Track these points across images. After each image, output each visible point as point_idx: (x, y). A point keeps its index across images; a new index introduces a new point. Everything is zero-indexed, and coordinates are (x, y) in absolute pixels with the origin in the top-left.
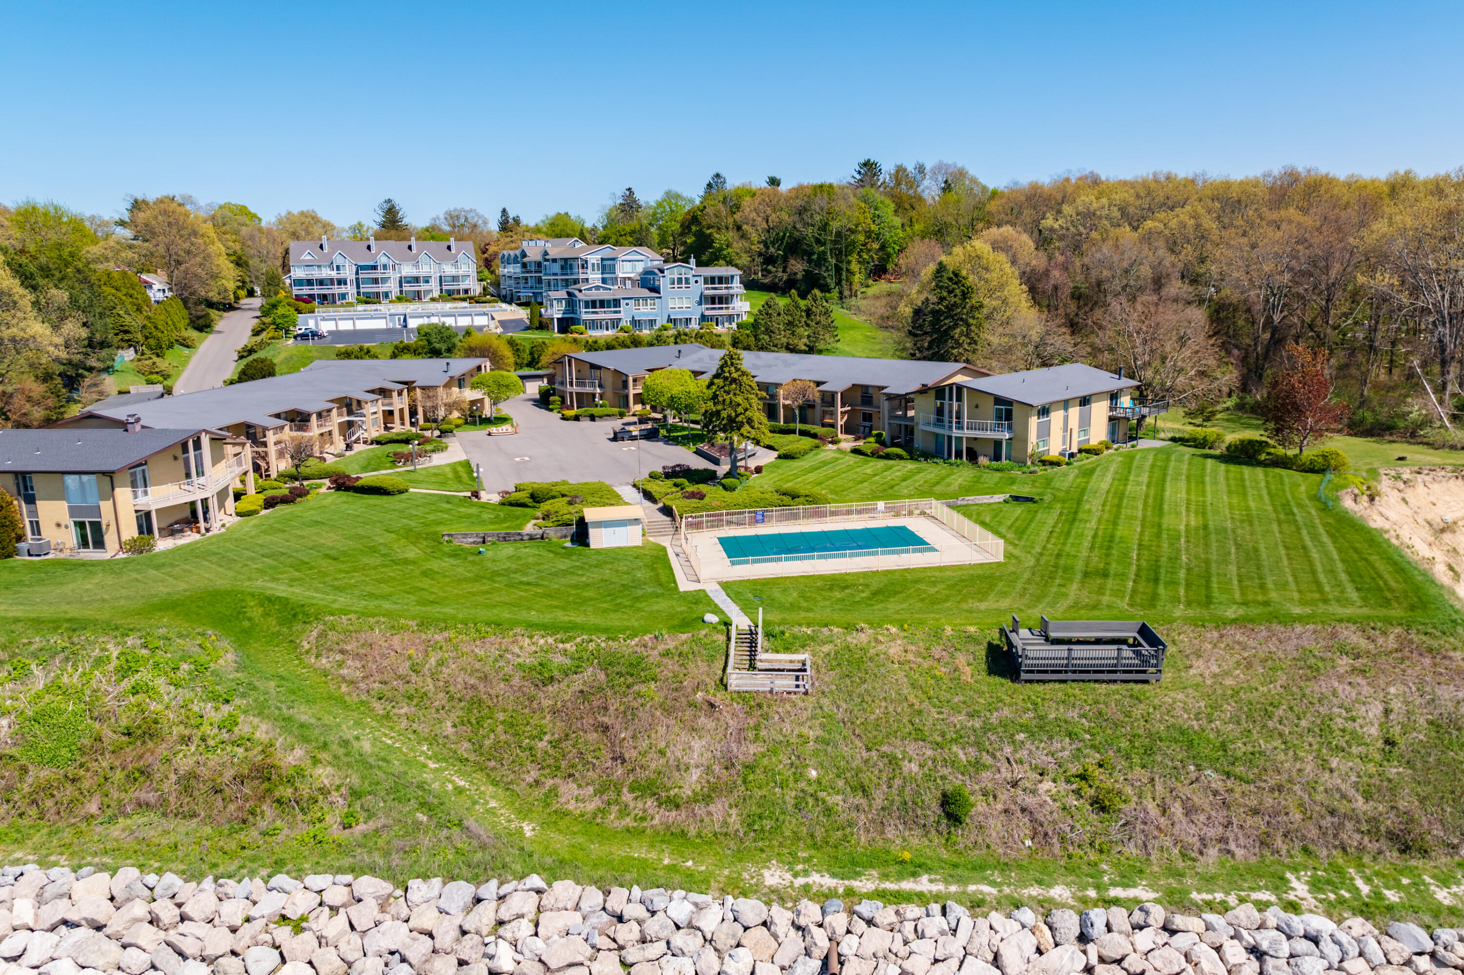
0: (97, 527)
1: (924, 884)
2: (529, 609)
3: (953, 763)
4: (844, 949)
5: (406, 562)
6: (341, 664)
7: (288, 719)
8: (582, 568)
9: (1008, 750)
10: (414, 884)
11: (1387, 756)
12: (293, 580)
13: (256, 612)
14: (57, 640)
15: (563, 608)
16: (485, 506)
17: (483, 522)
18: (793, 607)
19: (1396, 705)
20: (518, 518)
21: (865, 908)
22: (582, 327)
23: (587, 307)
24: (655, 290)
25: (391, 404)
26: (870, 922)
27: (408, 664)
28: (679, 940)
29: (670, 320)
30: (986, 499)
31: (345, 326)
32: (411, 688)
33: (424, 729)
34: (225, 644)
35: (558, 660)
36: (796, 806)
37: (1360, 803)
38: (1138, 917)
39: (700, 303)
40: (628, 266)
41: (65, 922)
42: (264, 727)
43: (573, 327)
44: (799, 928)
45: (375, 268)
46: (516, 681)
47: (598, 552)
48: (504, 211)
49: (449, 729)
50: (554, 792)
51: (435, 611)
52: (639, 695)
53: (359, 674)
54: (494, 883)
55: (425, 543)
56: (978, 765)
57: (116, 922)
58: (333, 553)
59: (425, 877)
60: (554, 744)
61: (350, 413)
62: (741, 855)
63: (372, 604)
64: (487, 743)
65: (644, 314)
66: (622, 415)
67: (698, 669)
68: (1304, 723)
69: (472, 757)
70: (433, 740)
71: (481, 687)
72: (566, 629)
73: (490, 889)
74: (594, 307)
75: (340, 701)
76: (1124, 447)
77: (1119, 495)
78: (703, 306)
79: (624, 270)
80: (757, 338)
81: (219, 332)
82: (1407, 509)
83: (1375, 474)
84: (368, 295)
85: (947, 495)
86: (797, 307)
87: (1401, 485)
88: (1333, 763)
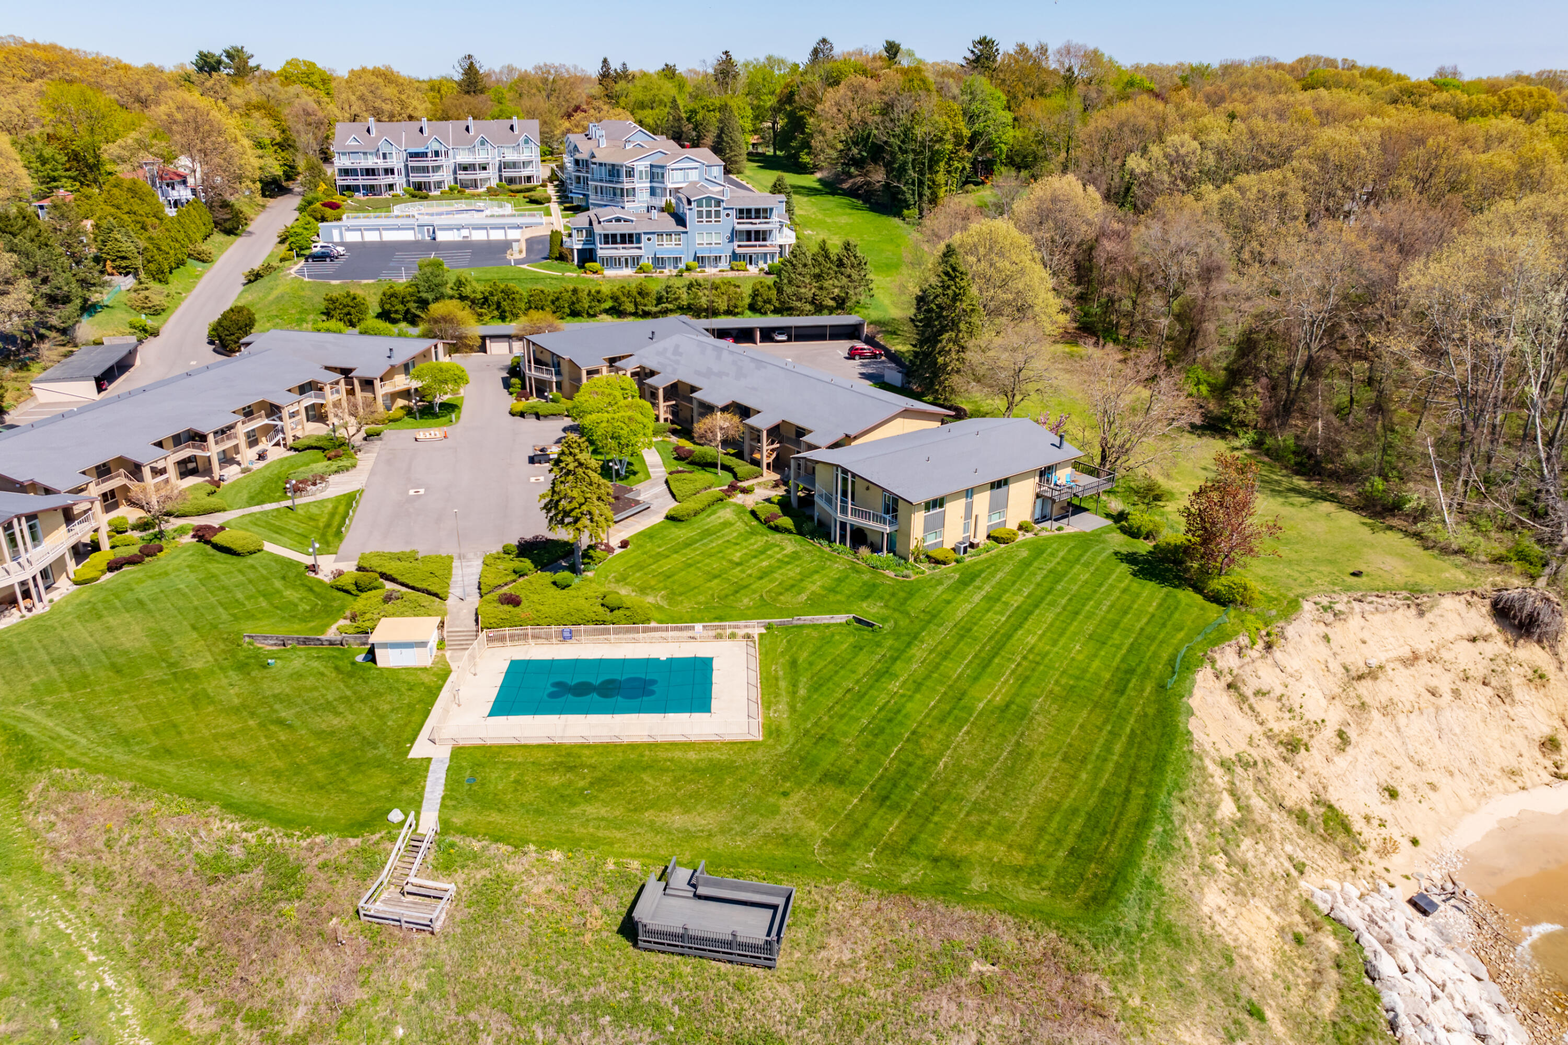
2: (244, 776)
5: (187, 676)
6: (52, 827)
8: (348, 702)
12: (56, 707)
15: (278, 777)
16: (312, 587)
17: (296, 616)
18: (494, 801)
20: (331, 612)
22: (596, 265)
23: (607, 243)
24: (681, 220)
25: (323, 397)
27: (104, 838)
30: (825, 619)
32: (100, 865)
33: (99, 914)
35: (235, 854)
39: (731, 241)
40: (678, 175)
43: (588, 265)
45: (425, 155)
46: (189, 873)
47: (380, 674)
48: (605, 61)
49: (119, 917)
50: (182, 1007)
51: (157, 768)
52: (280, 913)
53: (64, 841)
55: (222, 646)
58: (121, 660)
60: (200, 952)
61: (268, 415)
63: (104, 754)
64: (148, 938)
65: (668, 250)
67: (345, 890)
69: (130, 952)
70: (104, 926)
71: (158, 875)
72: (259, 812)
74: (614, 242)
76: (1049, 529)
77: (964, 631)
78: (736, 243)
79: (674, 180)
80: (780, 291)
81: (250, 233)
82: (1323, 651)
83: (1291, 608)
84: (419, 186)
85: (781, 612)
86: (827, 256)
87: (1329, 617)
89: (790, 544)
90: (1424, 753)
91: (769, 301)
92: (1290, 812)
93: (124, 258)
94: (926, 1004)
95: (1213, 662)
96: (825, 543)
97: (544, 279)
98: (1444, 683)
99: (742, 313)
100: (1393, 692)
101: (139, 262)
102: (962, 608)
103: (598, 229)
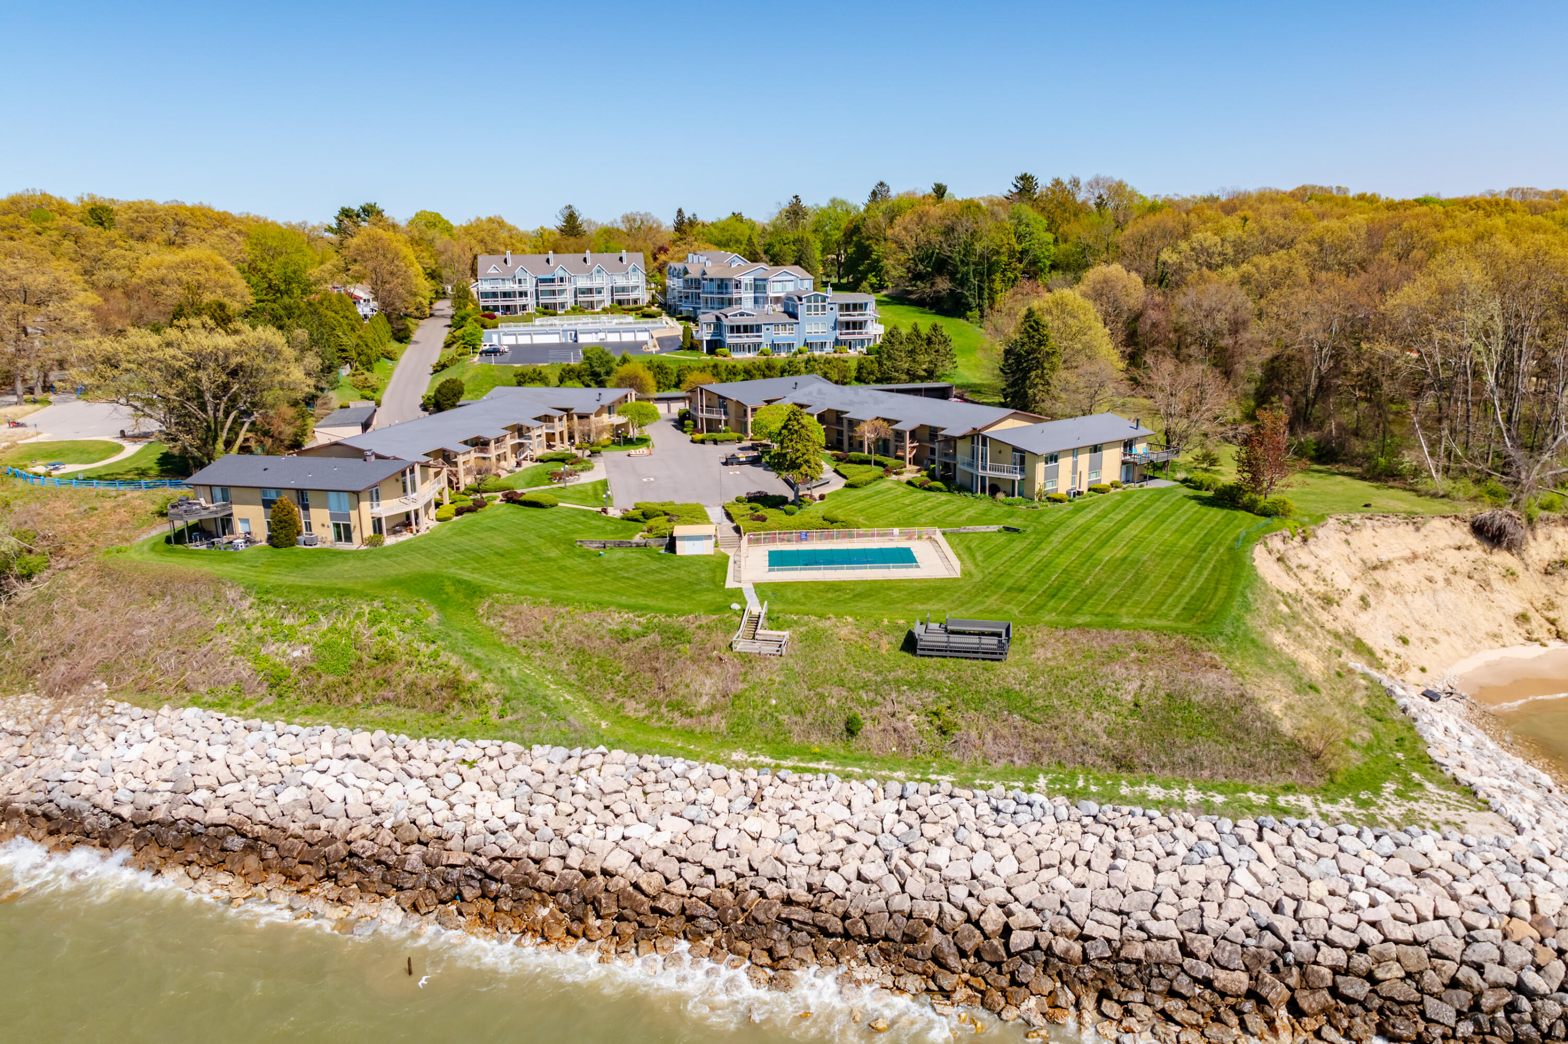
0: (347, 528)
1: (823, 765)
2: (623, 595)
3: (859, 700)
4: (765, 793)
5: (549, 559)
6: (502, 624)
7: (469, 655)
8: (666, 569)
9: (894, 695)
10: (535, 747)
11: (1132, 713)
12: (474, 569)
13: (450, 589)
14: (333, 601)
15: (645, 596)
16: (609, 520)
17: (605, 532)
18: (795, 602)
19: (1149, 683)
20: (630, 530)
21: (782, 773)
22: (726, 350)
23: (732, 331)
24: (793, 315)
25: (553, 427)
26: (784, 781)
27: (542, 626)
28: (675, 782)
29: (806, 344)
30: (983, 528)
31: (524, 340)
32: (543, 640)
33: (549, 666)
34: (432, 608)
35: (635, 628)
36: (760, 720)
37: (1104, 739)
38: (935, 788)
39: (834, 328)
40: (778, 286)
41: (348, 756)
42: (455, 658)
43: (718, 350)
44: (743, 781)
45: (553, 280)
46: (607, 639)
47: (681, 557)
48: (680, 211)
49: (564, 666)
50: (622, 706)
51: (562, 593)
52: (678, 651)
53: (513, 631)
54: (579, 749)
55: (564, 546)
56: (873, 703)
57: (375, 757)
58: (501, 551)
59: (542, 744)
60: (626, 678)
61: (521, 436)
62: (723, 744)
63: (523, 587)
64: (586, 675)
65: (783, 338)
66: (740, 440)
67: (718, 637)
68: (1086, 690)
69: (577, 683)
70: (554, 672)
71: (586, 642)
72: (642, 609)
73: (577, 751)
74: (738, 331)
75: (501, 646)
76: (1133, 487)
77: (1085, 529)
78: (838, 332)
79: (775, 290)
80: (880, 364)
81: (416, 342)
82: (1345, 549)
83: (1320, 519)
84: (546, 307)
85: (950, 525)
86: (918, 335)
87: (1348, 528)
88: (1096, 715)
89: (944, 497)
90: (1427, 619)
91: (872, 373)
92: (1329, 632)
93: (344, 351)
94: (1106, 670)
95: (1266, 544)
96: (969, 494)
97: (684, 361)
98: (1439, 575)
99: (849, 383)
100: (1400, 578)
101: (354, 354)
102: (1080, 520)
103: (725, 322)
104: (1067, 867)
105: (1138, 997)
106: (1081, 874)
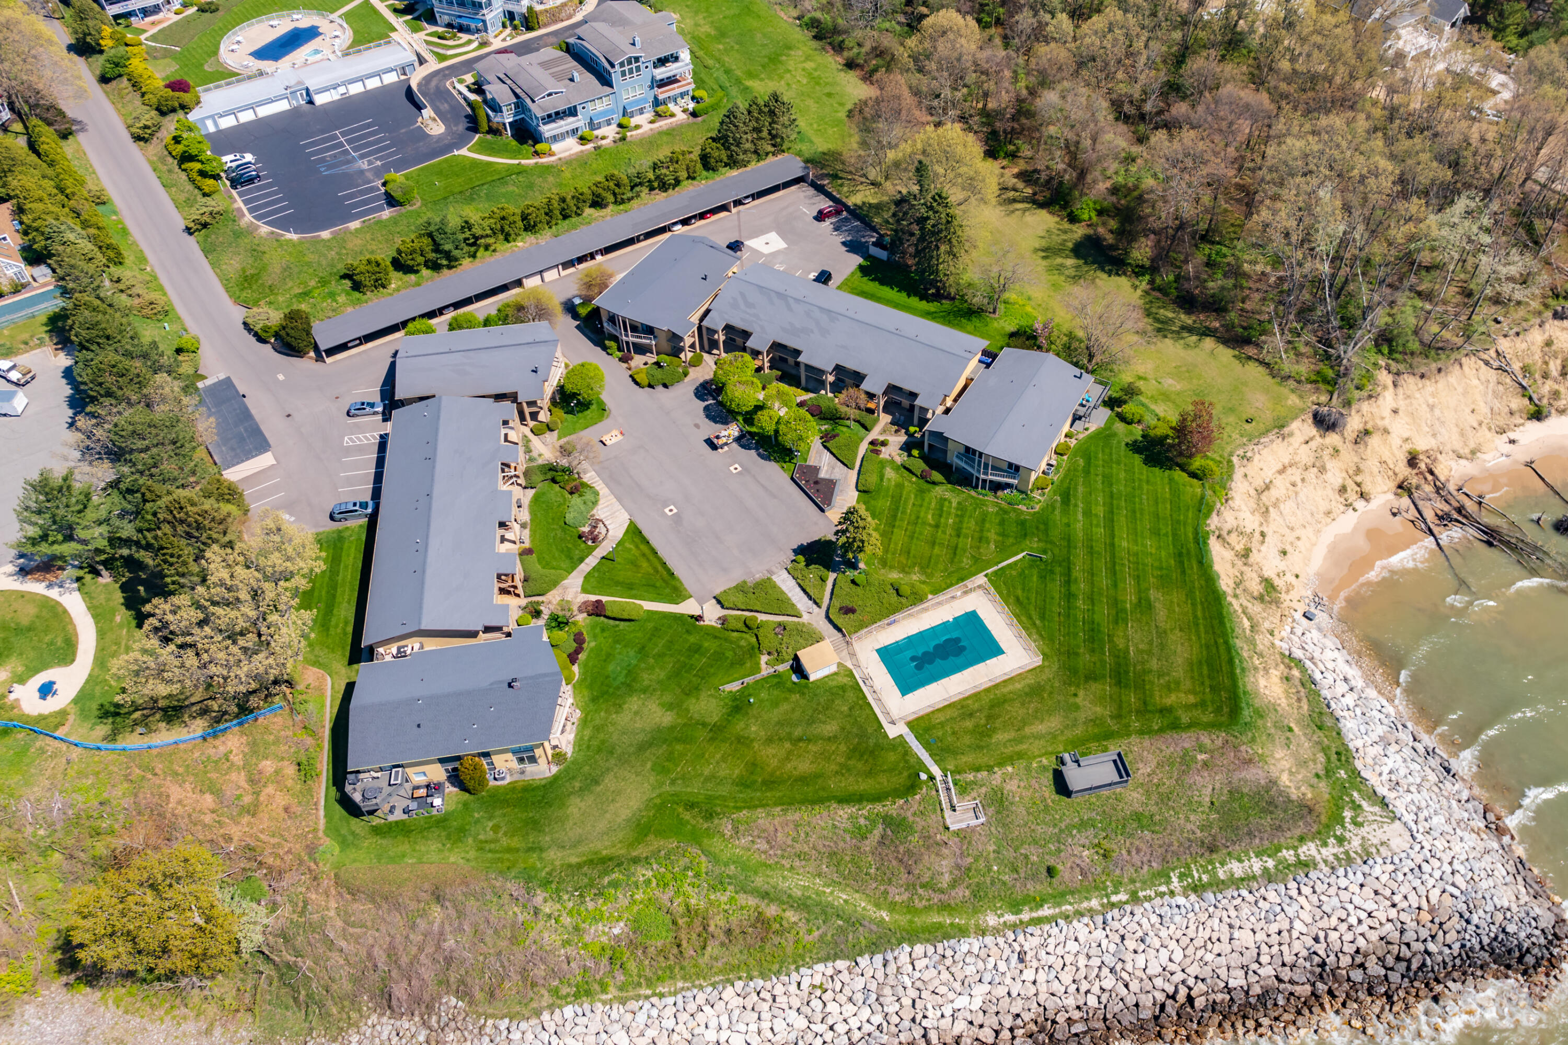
0: (532, 757)
3: (1050, 852)
6: (754, 842)
9: (1070, 839)
10: (858, 959)
11: (1211, 810)
16: (713, 633)
17: (729, 663)
18: (956, 750)
19: (1218, 786)
20: (750, 653)
21: (1029, 930)
24: (602, 78)
26: (1032, 934)
27: (789, 838)
29: (626, 114)
31: (246, 117)
32: (796, 850)
33: (814, 871)
34: (693, 848)
35: (863, 823)
36: (991, 883)
37: (1199, 834)
38: (1122, 910)
39: (652, 87)
42: (749, 898)
44: (1008, 943)
46: (848, 840)
47: (817, 683)
49: (824, 868)
53: (766, 846)
54: (889, 951)
55: (714, 700)
56: (1059, 850)
57: (748, 1005)
59: (861, 955)
60: (879, 870)
62: (976, 912)
64: (846, 873)
65: (601, 114)
67: (931, 818)
68: (1182, 800)
70: (819, 875)
71: (832, 845)
72: (857, 799)
73: (888, 955)
76: (1080, 431)
77: (1090, 549)
78: (656, 89)
80: (728, 151)
81: (80, 123)
82: (1246, 485)
83: (1230, 467)
85: (987, 563)
86: (760, 110)
87: (1246, 462)
88: (1192, 818)
89: (952, 496)
90: (1293, 522)
91: (720, 160)
92: (1257, 598)
94: (1189, 780)
95: (1211, 527)
96: (970, 489)
97: (508, 176)
98: (1297, 477)
99: (700, 175)
100: (1278, 494)
102: (1078, 528)
104: (1209, 946)
105: (1261, 1013)
106: (1217, 948)
